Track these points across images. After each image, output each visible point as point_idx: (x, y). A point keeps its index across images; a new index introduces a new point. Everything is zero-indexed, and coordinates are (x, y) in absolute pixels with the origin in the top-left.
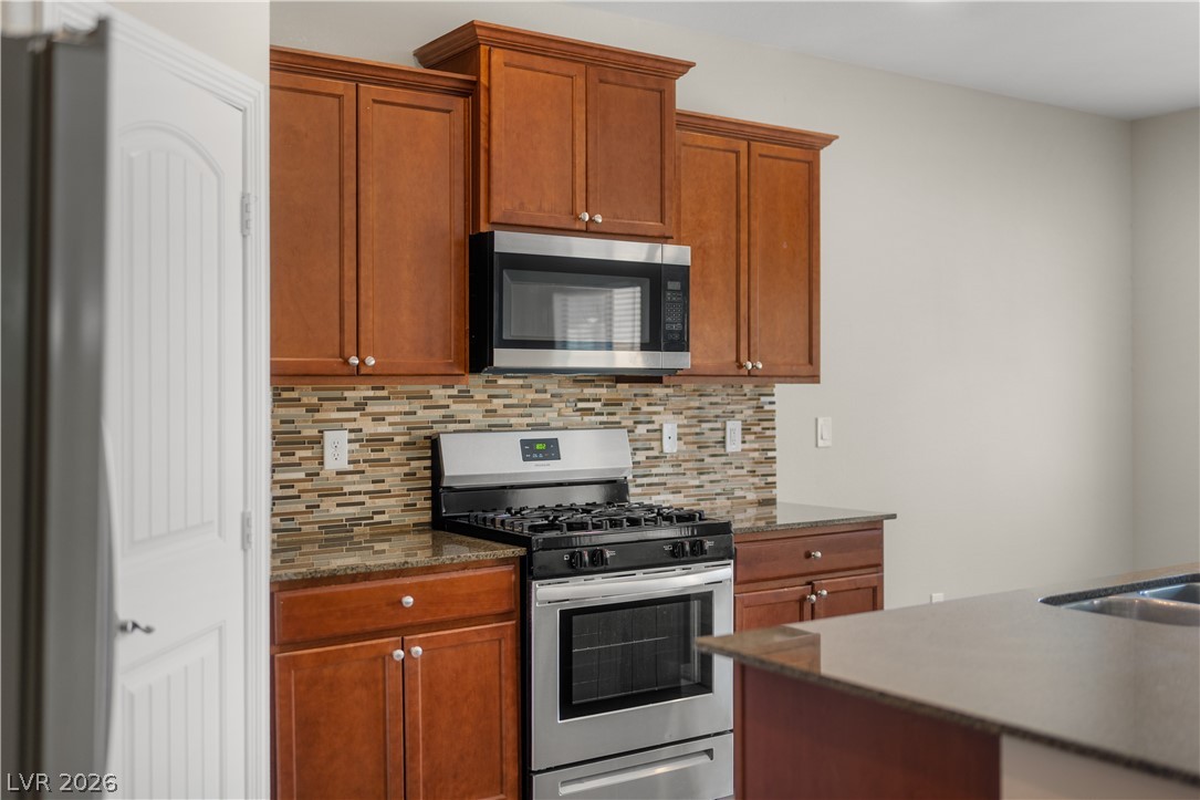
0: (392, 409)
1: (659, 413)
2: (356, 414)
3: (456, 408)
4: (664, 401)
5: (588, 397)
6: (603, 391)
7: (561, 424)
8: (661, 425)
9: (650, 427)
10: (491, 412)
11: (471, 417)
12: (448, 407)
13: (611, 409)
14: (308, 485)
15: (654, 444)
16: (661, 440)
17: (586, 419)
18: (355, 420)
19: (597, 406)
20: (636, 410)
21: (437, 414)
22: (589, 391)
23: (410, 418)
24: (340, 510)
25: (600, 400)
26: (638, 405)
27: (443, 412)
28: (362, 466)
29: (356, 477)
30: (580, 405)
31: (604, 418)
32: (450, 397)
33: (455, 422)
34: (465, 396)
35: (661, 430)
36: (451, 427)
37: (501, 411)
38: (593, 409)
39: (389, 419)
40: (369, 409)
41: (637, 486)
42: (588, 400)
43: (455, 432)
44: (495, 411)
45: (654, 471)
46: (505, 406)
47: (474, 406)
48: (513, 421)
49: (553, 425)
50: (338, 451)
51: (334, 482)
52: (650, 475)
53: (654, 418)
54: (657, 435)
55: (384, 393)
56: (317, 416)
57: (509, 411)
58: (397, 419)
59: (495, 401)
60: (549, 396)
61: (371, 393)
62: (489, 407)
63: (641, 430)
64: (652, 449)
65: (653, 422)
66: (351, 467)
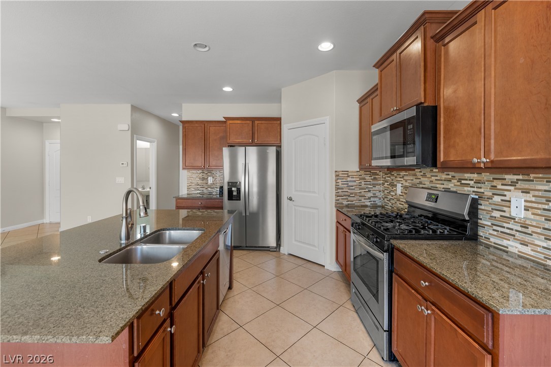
0: (409, 178)
1: (510, 191)
2: (402, 179)
3: (422, 179)
4: (513, 184)
5: (466, 178)
6: (475, 176)
7: (454, 189)
8: (510, 198)
9: (503, 198)
10: (431, 181)
11: (426, 183)
12: (420, 179)
13: (479, 185)
14: (395, 197)
15: (505, 209)
16: (510, 207)
17: (466, 189)
18: (402, 181)
19: (472, 183)
20: (494, 187)
21: (418, 181)
22: (467, 175)
23: (412, 182)
24: (399, 205)
25: (472, 180)
26: (494, 184)
27: (419, 180)
28: (404, 194)
29: (402, 197)
30: (463, 182)
31: (475, 189)
32: (421, 175)
33: (422, 184)
34: (424, 175)
35: (510, 201)
36: (421, 186)
37: (434, 181)
38: (469, 184)
39: (408, 181)
40: (405, 178)
41: (494, 230)
42: (466, 180)
43: (422, 188)
44: (432, 181)
45: (505, 225)
46: (436, 180)
47: (426, 179)
48: (438, 186)
49: (452, 189)
50: (399, 189)
51: (399, 197)
52: (504, 227)
53: (506, 193)
54: (507, 204)
55: (407, 173)
56: (397, 179)
57: (437, 182)
58: (410, 181)
59: (433, 178)
60: (450, 177)
61: (405, 173)
62: (431, 180)
63: (497, 199)
64: (504, 211)
65: (505, 196)
66: (401, 194)
